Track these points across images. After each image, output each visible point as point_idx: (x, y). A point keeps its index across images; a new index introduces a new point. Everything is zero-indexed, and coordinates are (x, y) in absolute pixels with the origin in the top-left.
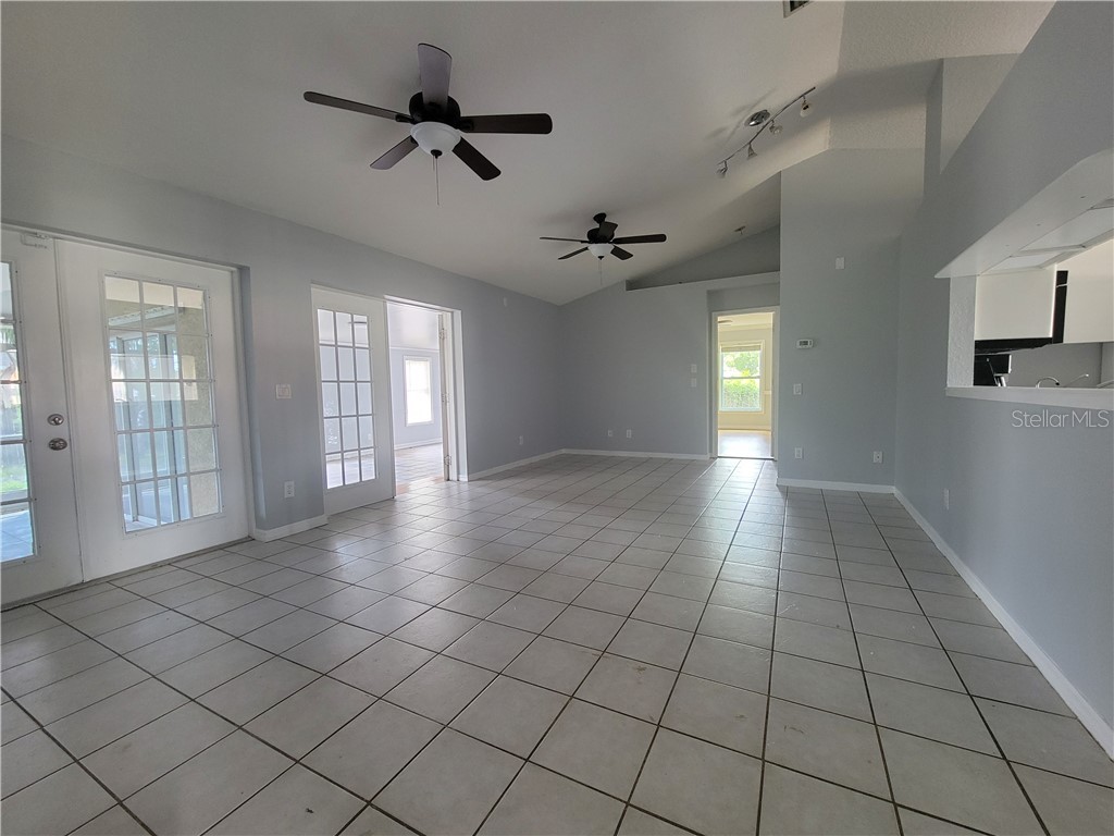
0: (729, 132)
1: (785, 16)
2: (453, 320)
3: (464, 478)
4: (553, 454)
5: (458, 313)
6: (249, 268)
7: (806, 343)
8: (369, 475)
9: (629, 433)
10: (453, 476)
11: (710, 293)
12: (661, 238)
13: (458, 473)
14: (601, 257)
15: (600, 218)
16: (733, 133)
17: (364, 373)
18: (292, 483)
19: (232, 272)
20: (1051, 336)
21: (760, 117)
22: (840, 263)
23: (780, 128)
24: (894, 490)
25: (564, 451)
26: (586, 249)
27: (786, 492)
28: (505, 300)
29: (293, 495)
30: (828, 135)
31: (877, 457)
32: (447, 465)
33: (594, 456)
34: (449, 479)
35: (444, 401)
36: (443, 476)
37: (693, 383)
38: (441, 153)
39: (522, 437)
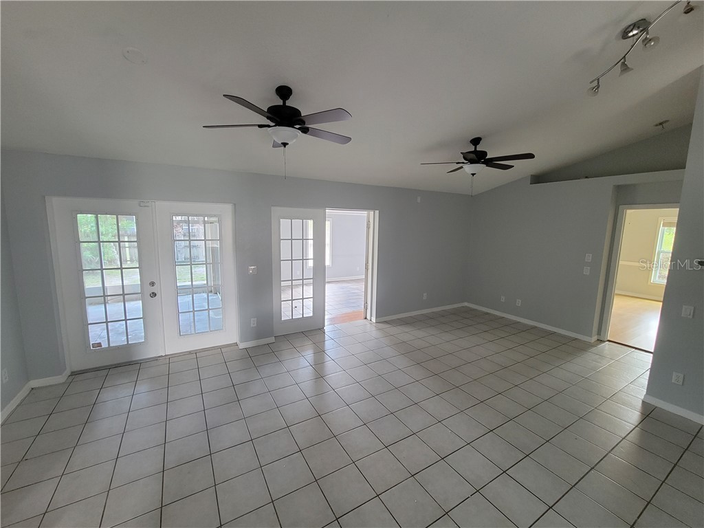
2: (374, 217)
3: (374, 320)
4: (456, 306)
5: (377, 212)
8: (309, 313)
10: (368, 317)
12: (530, 156)
13: (371, 316)
14: (473, 174)
15: (476, 141)
16: (602, 50)
18: (256, 319)
21: (633, 30)
23: (656, 39)
25: (466, 304)
26: (462, 167)
28: (419, 198)
29: (255, 325)
32: (366, 309)
33: (487, 314)
34: (366, 318)
35: (367, 269)
36: (363, 316)
37: (587, 271)
38: (287, 144)
39: (425, 294)
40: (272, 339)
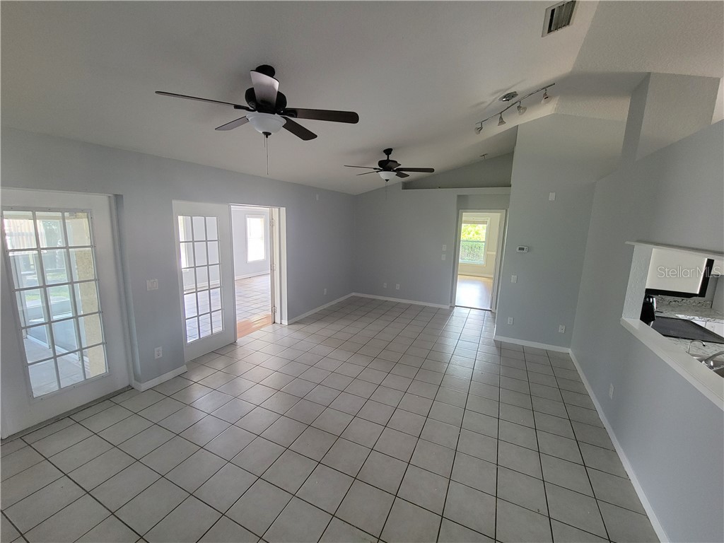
0: (487, 104)
1: (542, 36)
2: (279, 214)
3: (285, 322)
5: (283, 210)
6: (122, 196)
7: (523, 249)
8: (218, 328)
9: (398, 287)
10: (278, 320)
11: (459, 196)
12: (431, 170)
13: (281, 319)
14: (387, 180)
15: (388, 152)
16: (489, 105)
17: (215, 259)
18: (160, 348)
19: (109, 197)
20: (698, 293)
21: (509, 97)
22: (552, 196)
24: (569, 351)
25: (353, 294)
27: (500, 346)
28: (317, 196)
29: (161, 355)
30: (555, 106)
31: (561, 329)
32: (274, 312)
33: (374, 300)
34: (274, 323)
35: (272, 270)
36: (271, 320)
37: (444, 257)
38: (270, 134)
39: (325, 290)
40: (183, 369)
